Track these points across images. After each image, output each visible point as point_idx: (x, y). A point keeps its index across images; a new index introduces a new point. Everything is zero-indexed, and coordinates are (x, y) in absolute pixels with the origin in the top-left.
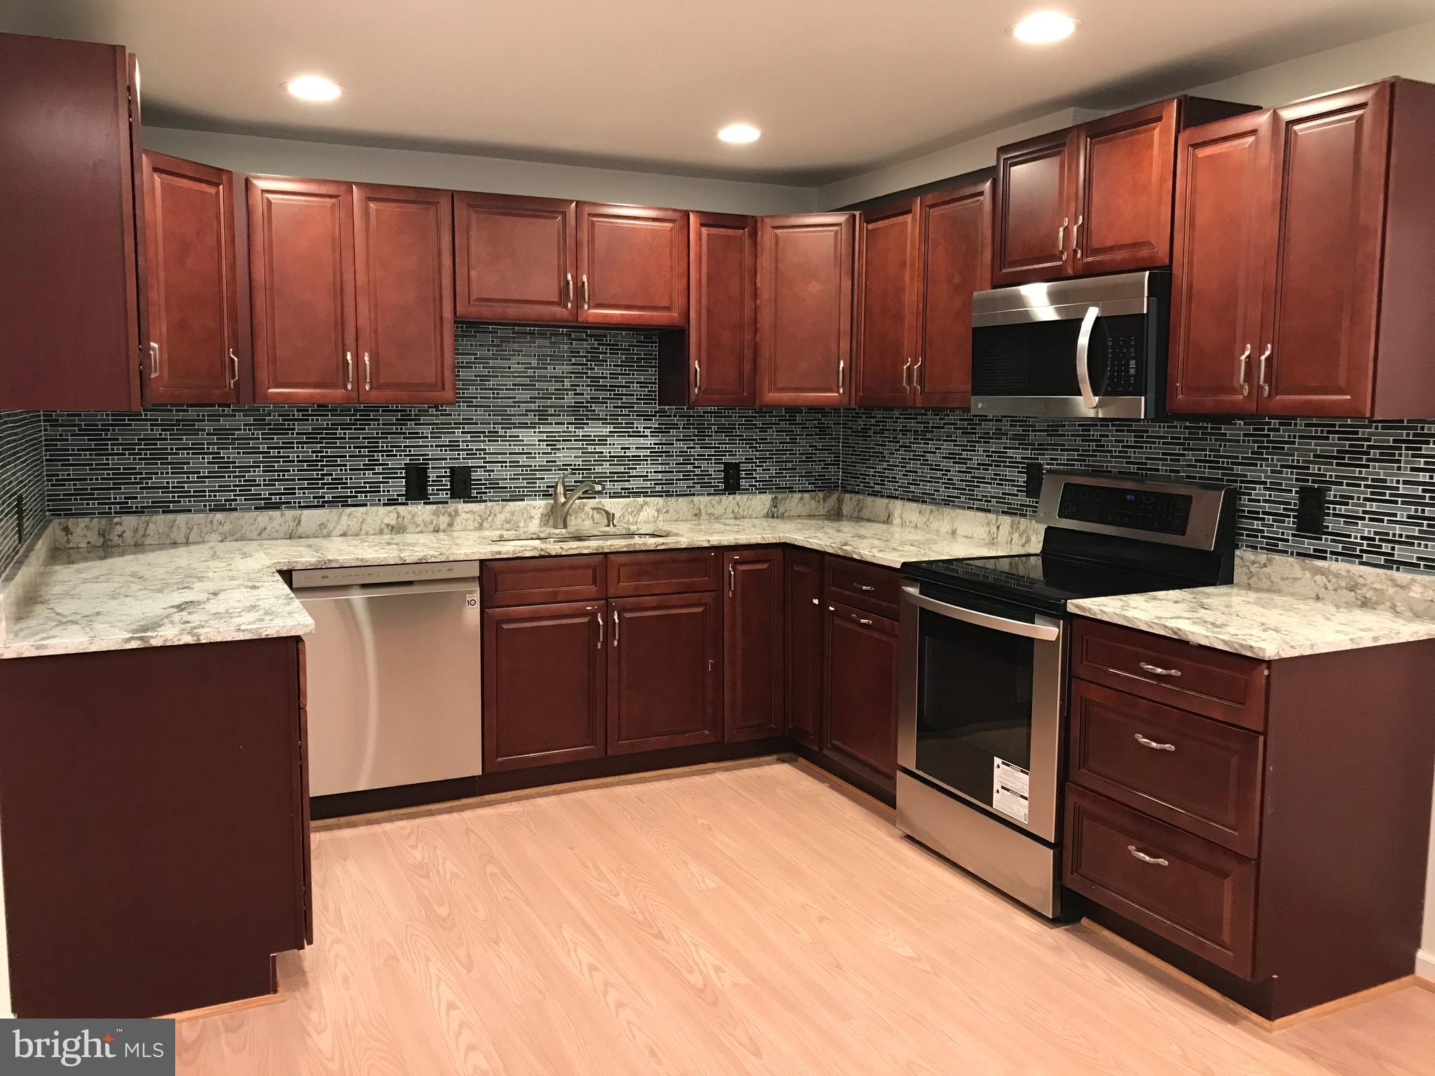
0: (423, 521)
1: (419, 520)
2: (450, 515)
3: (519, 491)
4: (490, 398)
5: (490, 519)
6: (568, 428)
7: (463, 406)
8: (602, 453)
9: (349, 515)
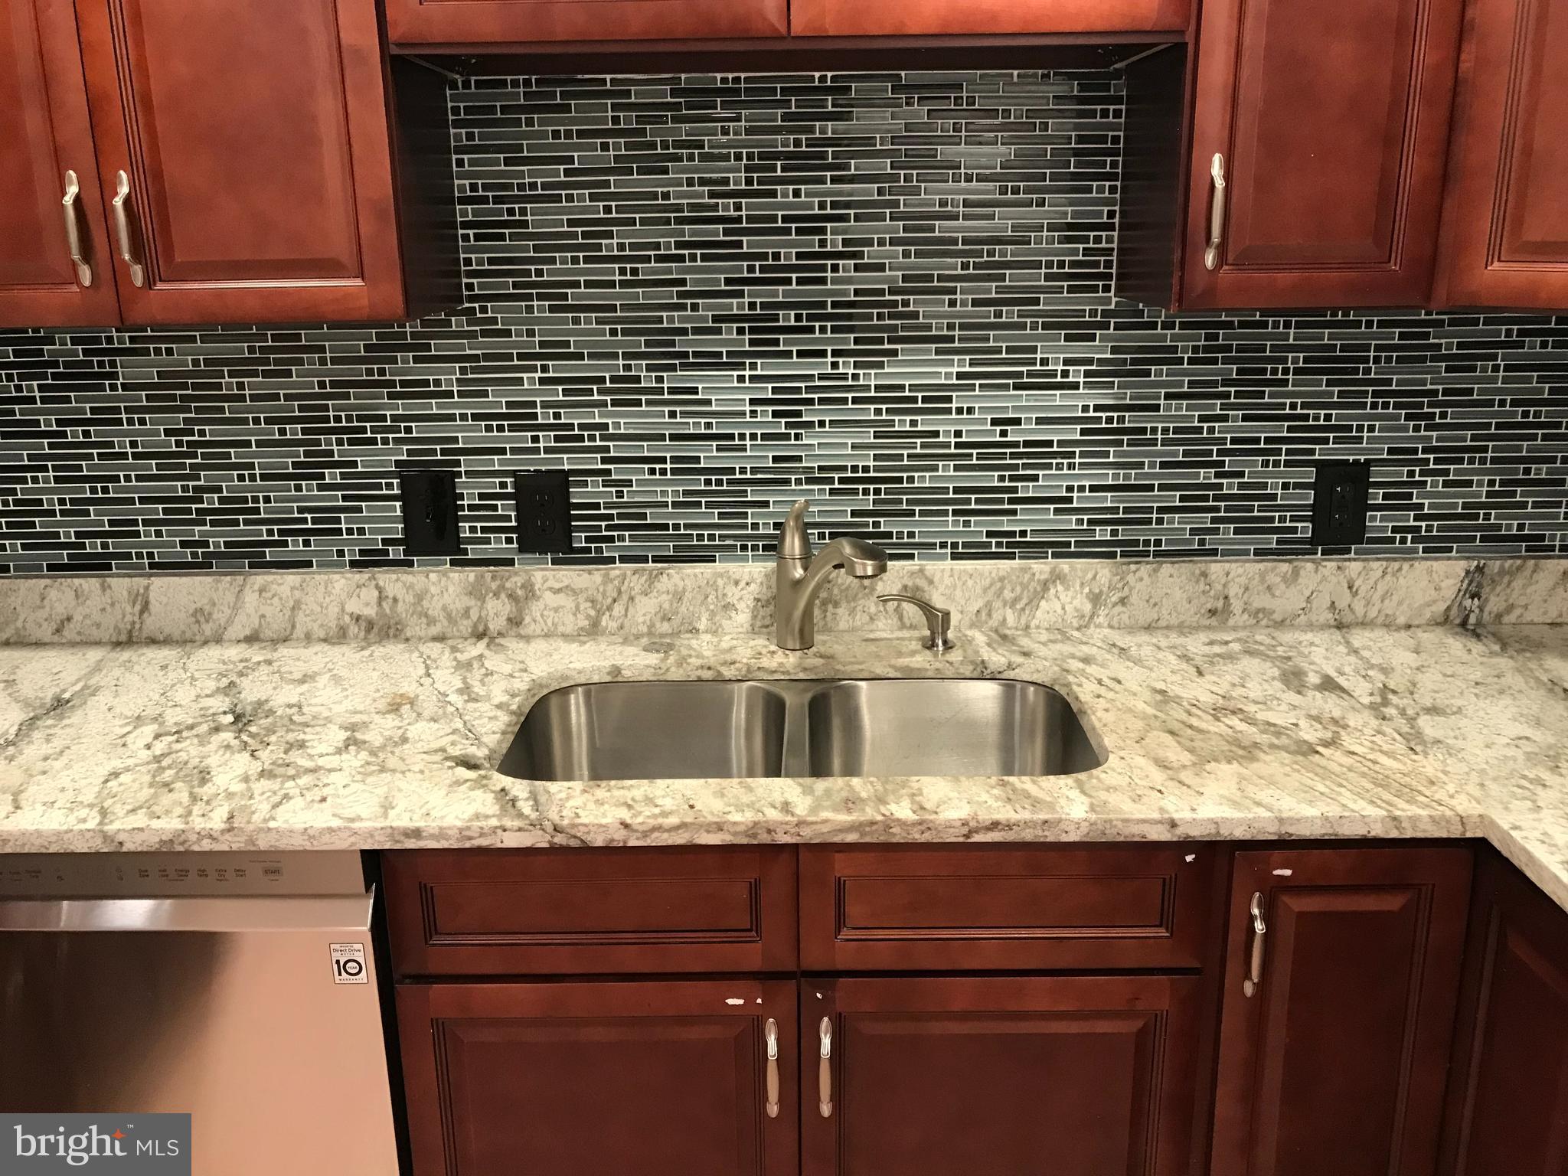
0: (444, 608)
1: (434, 607)
2: (512, 596)
3: (700, 537)
4: (611, 284)
5: (618, 609)
6: (835, 365)
7: (541, 308)
8: (936, 434)
9: (261, 591)
